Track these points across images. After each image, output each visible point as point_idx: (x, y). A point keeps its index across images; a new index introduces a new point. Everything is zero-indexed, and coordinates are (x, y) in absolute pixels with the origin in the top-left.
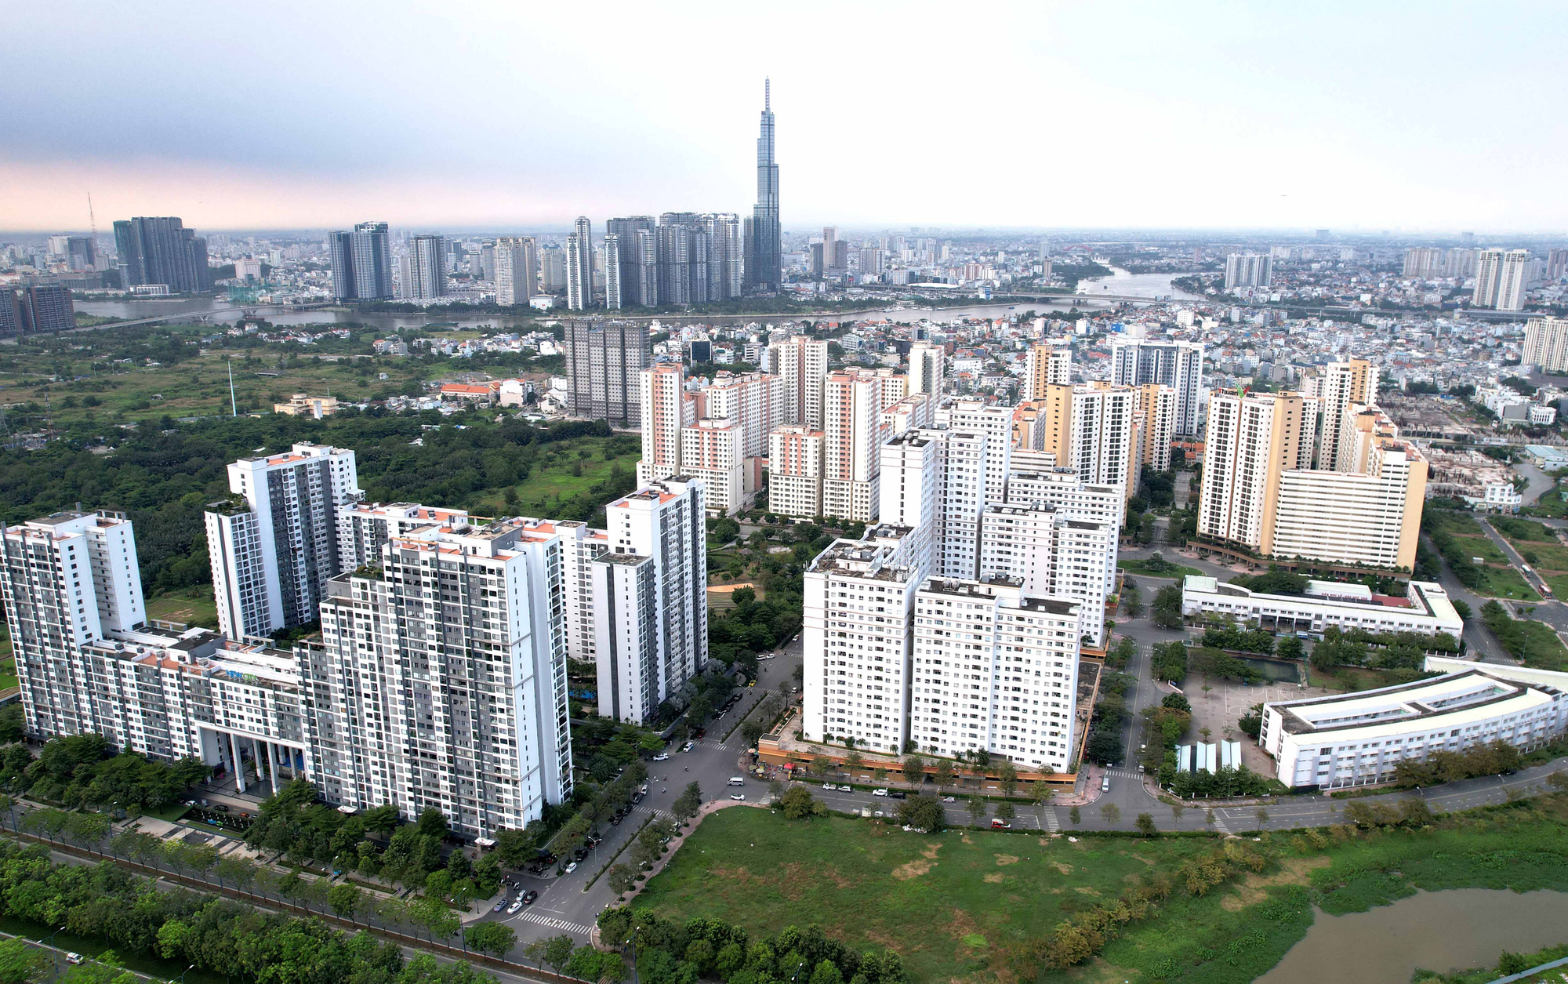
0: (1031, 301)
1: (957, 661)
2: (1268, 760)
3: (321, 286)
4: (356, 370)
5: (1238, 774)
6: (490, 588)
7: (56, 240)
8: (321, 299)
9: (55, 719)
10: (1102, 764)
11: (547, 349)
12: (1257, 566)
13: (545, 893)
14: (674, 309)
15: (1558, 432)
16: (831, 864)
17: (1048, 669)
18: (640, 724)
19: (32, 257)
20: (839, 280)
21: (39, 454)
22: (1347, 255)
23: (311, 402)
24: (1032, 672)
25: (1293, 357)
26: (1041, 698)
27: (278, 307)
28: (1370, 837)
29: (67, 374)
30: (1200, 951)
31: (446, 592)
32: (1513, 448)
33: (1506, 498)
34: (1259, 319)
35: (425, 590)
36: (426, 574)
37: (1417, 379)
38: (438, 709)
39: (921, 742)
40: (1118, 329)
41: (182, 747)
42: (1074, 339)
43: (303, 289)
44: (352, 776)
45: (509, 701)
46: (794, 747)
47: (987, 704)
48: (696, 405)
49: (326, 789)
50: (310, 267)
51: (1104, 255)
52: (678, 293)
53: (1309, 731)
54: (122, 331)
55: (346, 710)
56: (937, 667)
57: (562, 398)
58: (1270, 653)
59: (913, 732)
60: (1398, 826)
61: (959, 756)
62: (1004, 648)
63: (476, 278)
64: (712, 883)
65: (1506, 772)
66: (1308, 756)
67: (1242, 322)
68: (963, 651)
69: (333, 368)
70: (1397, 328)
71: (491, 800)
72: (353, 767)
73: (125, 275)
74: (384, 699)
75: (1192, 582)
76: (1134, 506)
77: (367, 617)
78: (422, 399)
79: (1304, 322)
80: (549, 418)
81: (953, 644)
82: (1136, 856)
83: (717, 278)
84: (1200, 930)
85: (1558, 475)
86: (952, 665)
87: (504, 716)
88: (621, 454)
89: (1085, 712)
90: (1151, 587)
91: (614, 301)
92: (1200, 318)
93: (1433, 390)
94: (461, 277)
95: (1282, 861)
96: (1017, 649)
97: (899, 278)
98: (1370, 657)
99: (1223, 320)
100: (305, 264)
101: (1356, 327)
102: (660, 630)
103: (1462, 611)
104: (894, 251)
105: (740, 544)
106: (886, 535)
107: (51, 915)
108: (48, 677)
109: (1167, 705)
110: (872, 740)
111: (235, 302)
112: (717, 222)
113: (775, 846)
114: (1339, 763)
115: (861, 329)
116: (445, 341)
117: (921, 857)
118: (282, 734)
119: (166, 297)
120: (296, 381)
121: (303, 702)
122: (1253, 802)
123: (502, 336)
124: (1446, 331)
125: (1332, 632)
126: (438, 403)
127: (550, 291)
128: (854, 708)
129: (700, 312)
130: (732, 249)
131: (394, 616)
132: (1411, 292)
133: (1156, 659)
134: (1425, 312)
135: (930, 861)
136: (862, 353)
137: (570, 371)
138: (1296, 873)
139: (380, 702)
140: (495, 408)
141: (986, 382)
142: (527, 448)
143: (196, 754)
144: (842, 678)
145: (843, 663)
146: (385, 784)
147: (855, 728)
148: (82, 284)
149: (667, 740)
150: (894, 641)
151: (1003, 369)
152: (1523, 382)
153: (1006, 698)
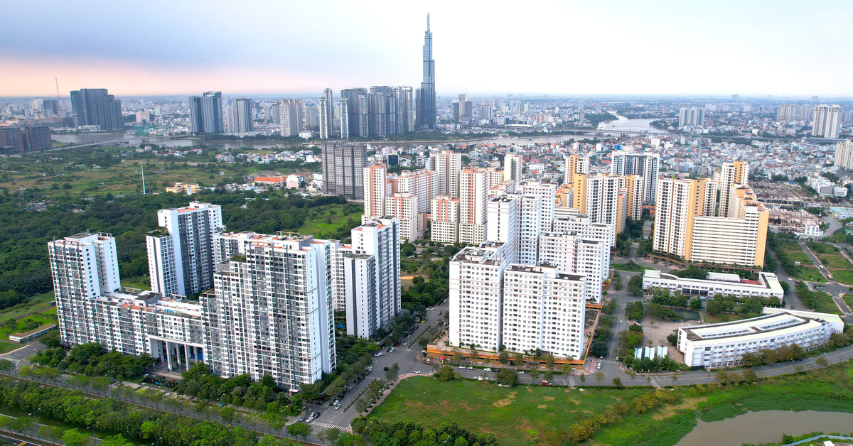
0: (573, 133)
1: (525, 304)
2: (681, 355)
3: (184, 126)
4: (207, 170)
5: (664, 360)
6: (298, 265)
7: (36, 101)
8: (184, 133)
9: (76, 336)
10: (598, 357)
11: (310, 159)
12: (683, 266)
13: (324, 414)
14: (377, 139)
15: (848, 200)
16: (463, 400)
17: (569, 308)
18: (368, 339)
19: (23, 110)
20: (468, 122)
21: (44, 213)
22: (747, 108)
23: (185, 186)
24: (562, 310)
25: (712, 162)
26: (566, 323)
27: (161, 137)
28: (726, 388)
29: (51, 173)
30: (641, 437)
31: (277, 267)
32: (823, 209)
33: (815, 232)
34: (695, 143)
35: (266, 266)
36: (267, 258)
37: (777, 174)
38: (272, 325)
39: (507, 346)
40: (618, 148)
41: (141, 349)
42: (595, 154)
43: (173, 128)
44: (227, 360)
45: (307, 320)
46: (444, 348)
47: (540, 326)
48: (393, 186)
49: (214, 367)
50: (177, 116)
51: (614, 109)
52: (380, 130)
53: (700, 339)
54: (78, 150)
55: (225, 327)
56: (515, 308)
57: (320, 184)
58: (686, 307)
59: (504, 341)
60: (741, 383)
61: (526, 352)
62: (548, 298)
63: (269, 122)
64: (405, 409)
65: (797, 359)
66: (699, 351)
67: (687, 144)
68: (528, 300)
69: (195, 169)
70: (769, 148)
71: (297, 371)
72: (228, 356)
73: (76, 120)
74: (245, 321)
75: (648, 273)
76: (621, 238)
77: (237, 280)
78: (244, 185)
79: (720, 144)
80: (313, 195)
81: (523, 296)
82: (612, 397)
83: (401, 121)
84: (641, 428)
85: (845, 221)
86: (523, 306)
87: (304, 327)
88: (352, 212)
89: (590, 333)
90: (627, 276)
91: (345, 134)
92: (663, 142)
93: (786, 179)
94: (260, 121)
95: (684, 399)
96: (554, 298)
97: (501, 122)
98: (736, 309)
99: (676, 143)
100: (173, 114)
101: (748, 147)
102: (378, 292)
103: (785, 287)
104: (498, 107)
105: (416, 256)
106: (490, 245)
107: (88, 420)
108: (73, 315)
109: (631, 330)
110: (483, 345)
111: (137, 135)
112: (401, 91)
113: (435, 393)
114: (715, 355)
115: (480, 149)
116: (254, 155)
117: (507, 397)
118: (193, 340)
119: (99, 132)
120: (176, 176)
121: (204, 324)
122: (672, 373)
123: (285, 152)
124: (796, 149)
125: (718, 296)
126: (253, 187)
127: (309, 128)
128: (474, 329)
129: (392, 139)
130: (409, 105)
131: (251, 280)
132: (780, 128)
133: (627, 309)
134: (786, 139)
135: (511, 399)
136: (480, 161)
137: (324, 170)
138: (690, 404)
139: (243, 322)
140: (284, 189)
141: (546, 176)
142: (303, 210)
143: (148, 352)
144: (468, 314)
145: (469, 307)
146: (244, 364)
147: (475, 339)
148: (53, 125)
149: (382, 346)
150: (494, 295)
151: (556, 169)
152: (833, 175)
153: (549, 323)
